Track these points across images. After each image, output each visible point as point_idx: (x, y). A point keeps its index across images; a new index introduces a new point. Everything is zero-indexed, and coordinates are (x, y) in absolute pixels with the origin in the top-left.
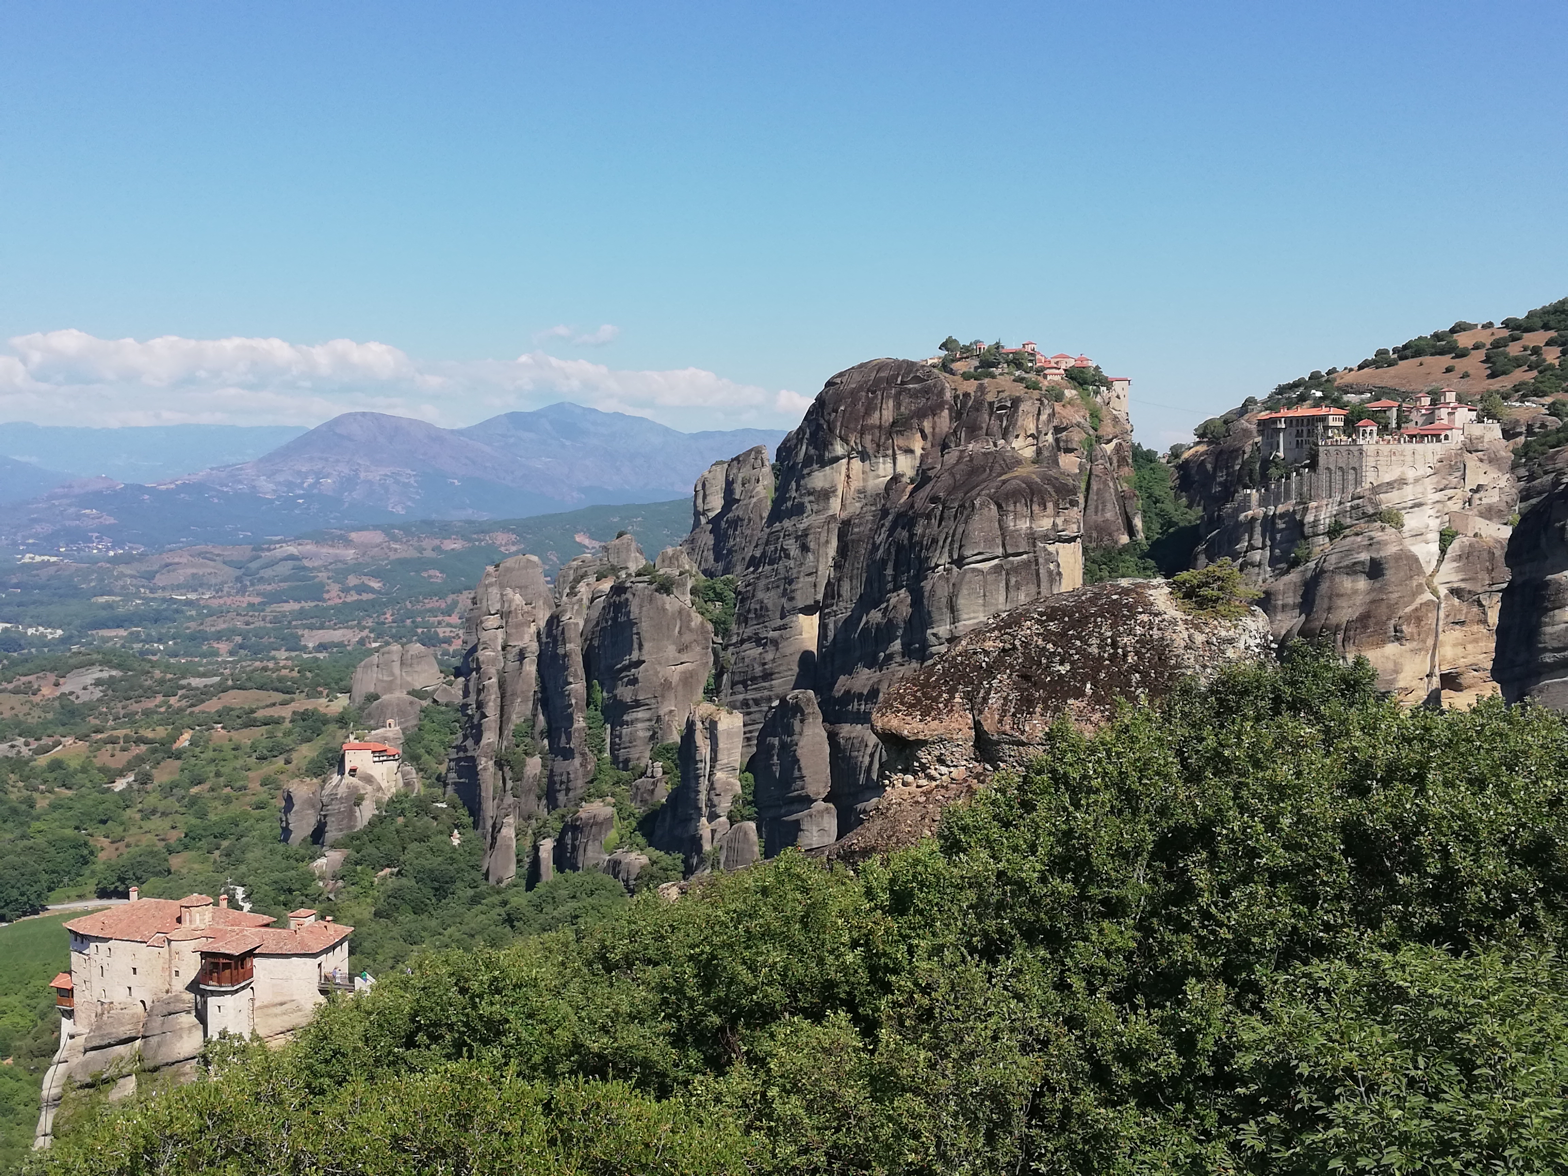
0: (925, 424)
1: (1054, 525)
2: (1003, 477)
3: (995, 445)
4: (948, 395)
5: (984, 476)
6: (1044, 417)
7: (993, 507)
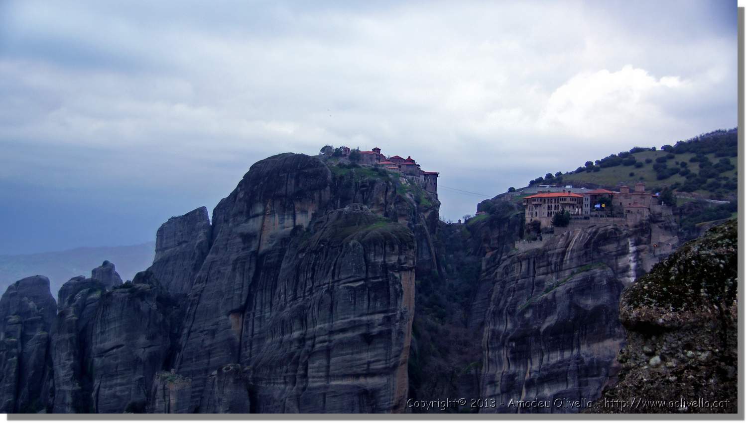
0: (315, 195)
1: (399, 260)
2: (367, 229)
3: (361, 209)
4: (330, 178)
5: (354, 227)
7: (361, 247)
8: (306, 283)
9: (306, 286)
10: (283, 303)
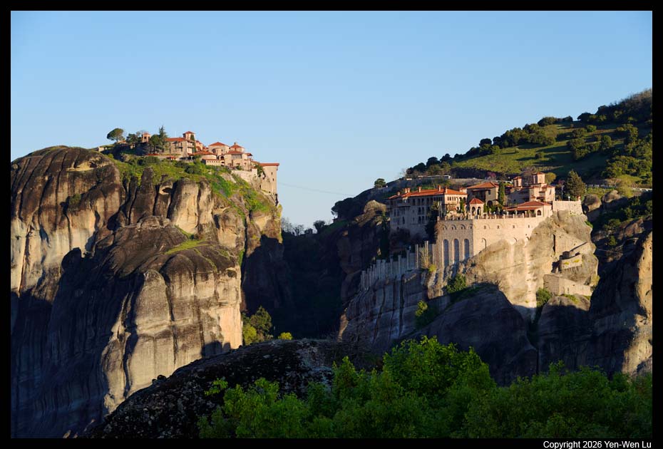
0: (98, 204)
1: (216, 293)
2: (170, 252)
3: (161, 223)
4: (118, 180)
5: (152, 251)
6: (204, 198)
7: (161, 280)
8: (86, 333)
9: (86, 338)
10: (56, 361)
